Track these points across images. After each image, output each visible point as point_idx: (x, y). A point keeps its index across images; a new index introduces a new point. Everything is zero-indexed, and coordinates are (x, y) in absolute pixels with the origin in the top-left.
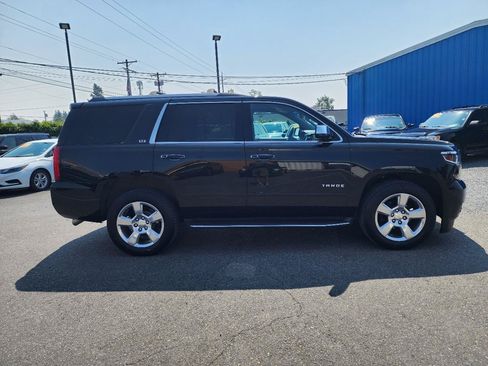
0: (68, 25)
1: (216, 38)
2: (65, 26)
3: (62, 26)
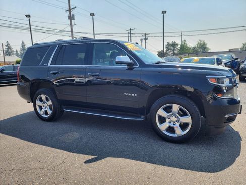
0: (94, 14)
1: (164, 12)
2: (92, 15)
3: (91, 14)
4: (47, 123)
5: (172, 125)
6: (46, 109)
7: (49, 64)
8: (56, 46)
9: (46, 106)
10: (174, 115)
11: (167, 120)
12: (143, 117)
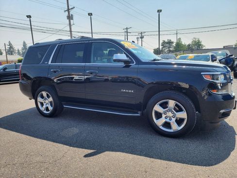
0: (91, 14)
1: (159, 11)
3: (89, 14)
4: (48, 118)
5: (168, 120)
6: (47, 106)
7: (50, 63)
8: (56, 45)
9: (47, 103)
10: (170, 110)
11: (164, 116)
12: (139, 112)
